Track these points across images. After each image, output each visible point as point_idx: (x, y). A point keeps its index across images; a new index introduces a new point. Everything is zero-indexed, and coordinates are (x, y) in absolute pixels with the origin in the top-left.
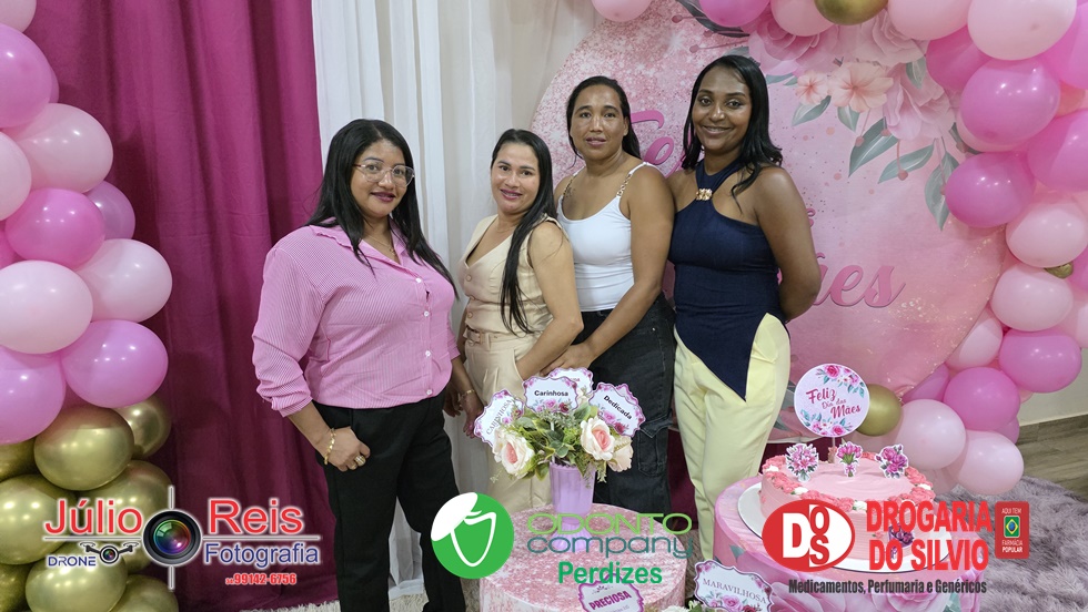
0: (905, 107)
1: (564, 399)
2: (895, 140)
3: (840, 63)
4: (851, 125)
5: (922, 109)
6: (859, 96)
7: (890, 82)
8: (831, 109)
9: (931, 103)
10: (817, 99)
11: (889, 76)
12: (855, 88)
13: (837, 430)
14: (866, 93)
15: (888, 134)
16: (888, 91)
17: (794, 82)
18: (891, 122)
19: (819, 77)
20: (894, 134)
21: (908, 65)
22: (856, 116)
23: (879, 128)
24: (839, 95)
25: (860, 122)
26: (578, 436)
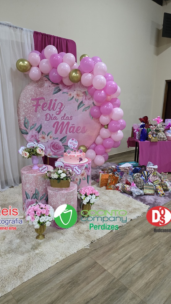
0: (85, 99)
1: (33, 146)
2: (84, 105)
3: (75, 91)
4: (77, 102)
5: (88, 99)
6: (78, 96)
7: (83, 94)
8: (74, 99)
9: (89, 98)
10: (71, 97)
11: (83, 93)
12: (78, 95)
13: (74, 148)
14: (79, 96)
15: (83, 103)
16: (83, 96)
17: (67, 93)
18: (83, 102)
19: (72, 93)
20: (84, 103)
21: (85, 92)
22: (78, 100)
23: (82, 102)
24: (75, 96)
25: (79, 101)
26: (36, 151)
